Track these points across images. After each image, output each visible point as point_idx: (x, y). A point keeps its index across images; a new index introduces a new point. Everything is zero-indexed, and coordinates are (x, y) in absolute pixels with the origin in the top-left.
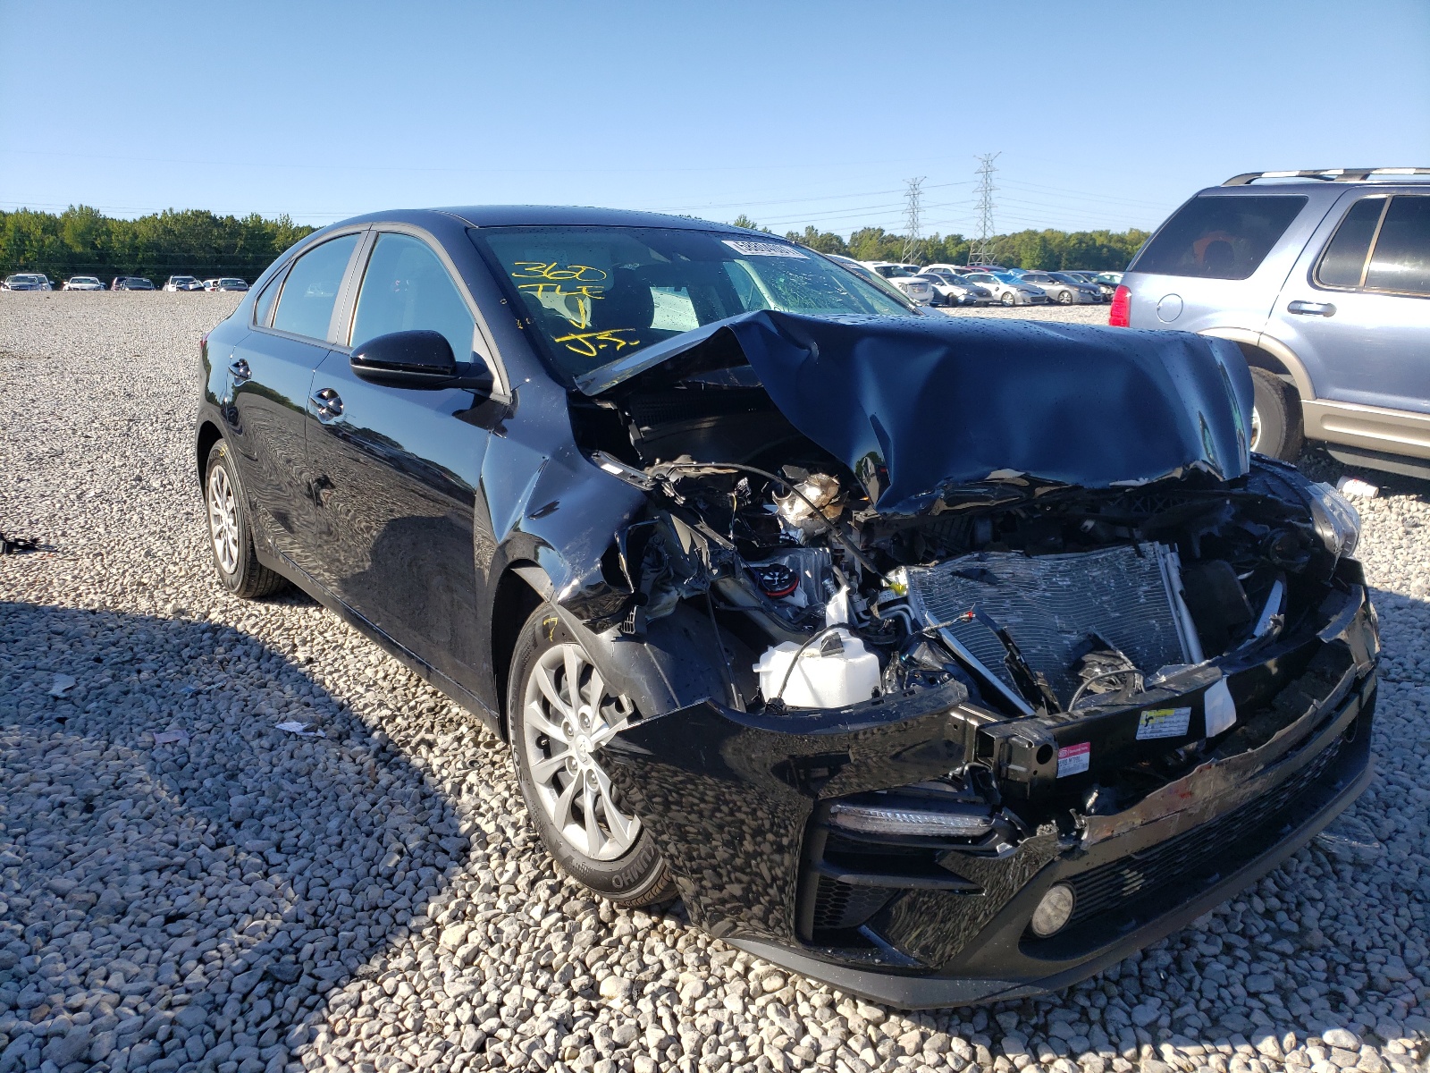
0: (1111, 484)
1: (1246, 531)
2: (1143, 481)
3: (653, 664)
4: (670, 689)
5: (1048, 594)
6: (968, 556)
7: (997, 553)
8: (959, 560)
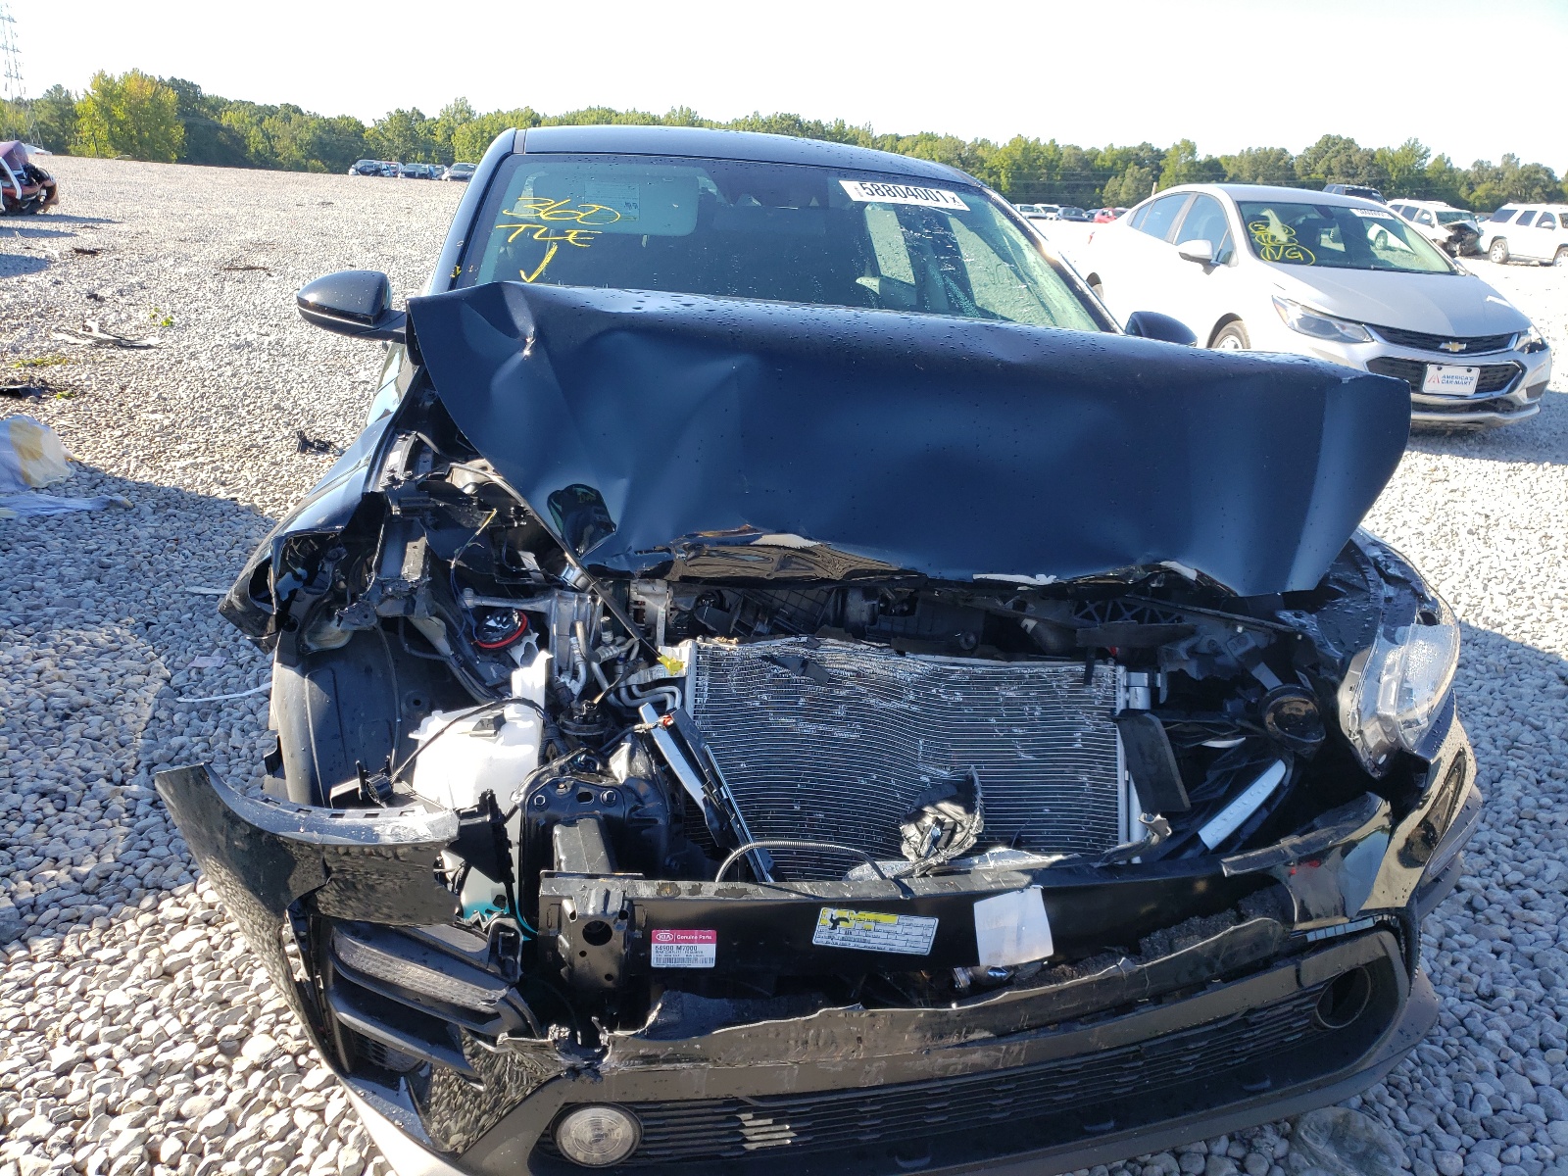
0: (976, 577)
1: (1258, 682)
2: (1043, 580)
3: (305, 702)
4: (312, 736)
5: (914, 708)
6: (793, 639)
7: (836, 642)
8: (778, 643)
